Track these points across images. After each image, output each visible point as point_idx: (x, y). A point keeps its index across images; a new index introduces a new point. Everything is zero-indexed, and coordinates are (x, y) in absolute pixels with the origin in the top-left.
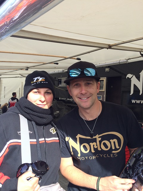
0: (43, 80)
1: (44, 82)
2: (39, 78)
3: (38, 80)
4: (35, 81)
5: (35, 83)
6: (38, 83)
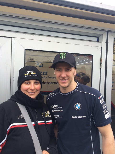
1: (35, 75)
3: (30, 73)
4: (28, 74)
5: (28, 76)
6: (30, 75)
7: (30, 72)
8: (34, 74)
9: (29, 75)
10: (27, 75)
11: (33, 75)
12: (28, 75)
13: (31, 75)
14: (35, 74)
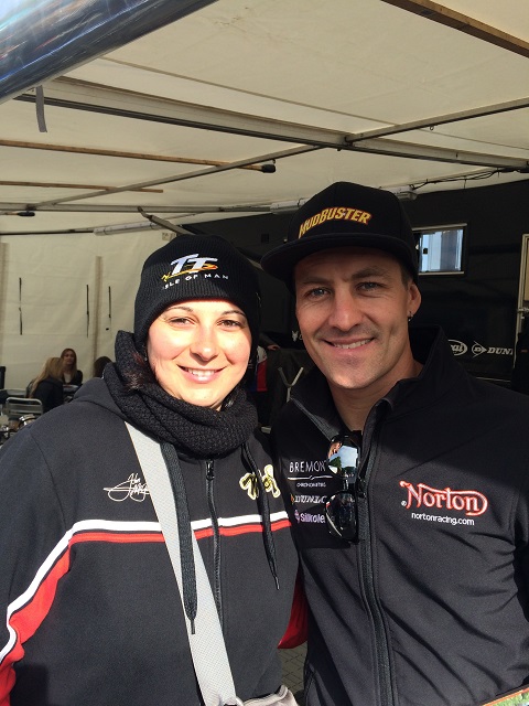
0: (210, 266)
1: (213, 276)
2: (192, 258)
3: (188, 265)
4: (177, 271)
5: (177, 282)
6: (188, 278)
7: (186, 263)
8: (207, 272)
9: (182, 277)
10: (173, 280)
11: (201, 273)
12: (176, 278)
13: (192, 275)
14: (212, 272)
